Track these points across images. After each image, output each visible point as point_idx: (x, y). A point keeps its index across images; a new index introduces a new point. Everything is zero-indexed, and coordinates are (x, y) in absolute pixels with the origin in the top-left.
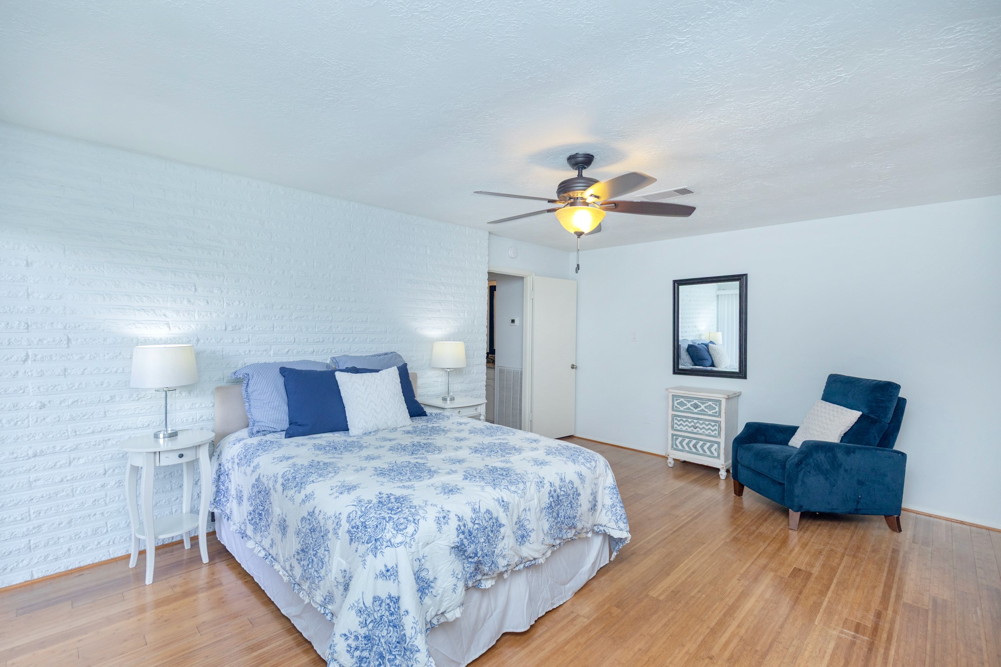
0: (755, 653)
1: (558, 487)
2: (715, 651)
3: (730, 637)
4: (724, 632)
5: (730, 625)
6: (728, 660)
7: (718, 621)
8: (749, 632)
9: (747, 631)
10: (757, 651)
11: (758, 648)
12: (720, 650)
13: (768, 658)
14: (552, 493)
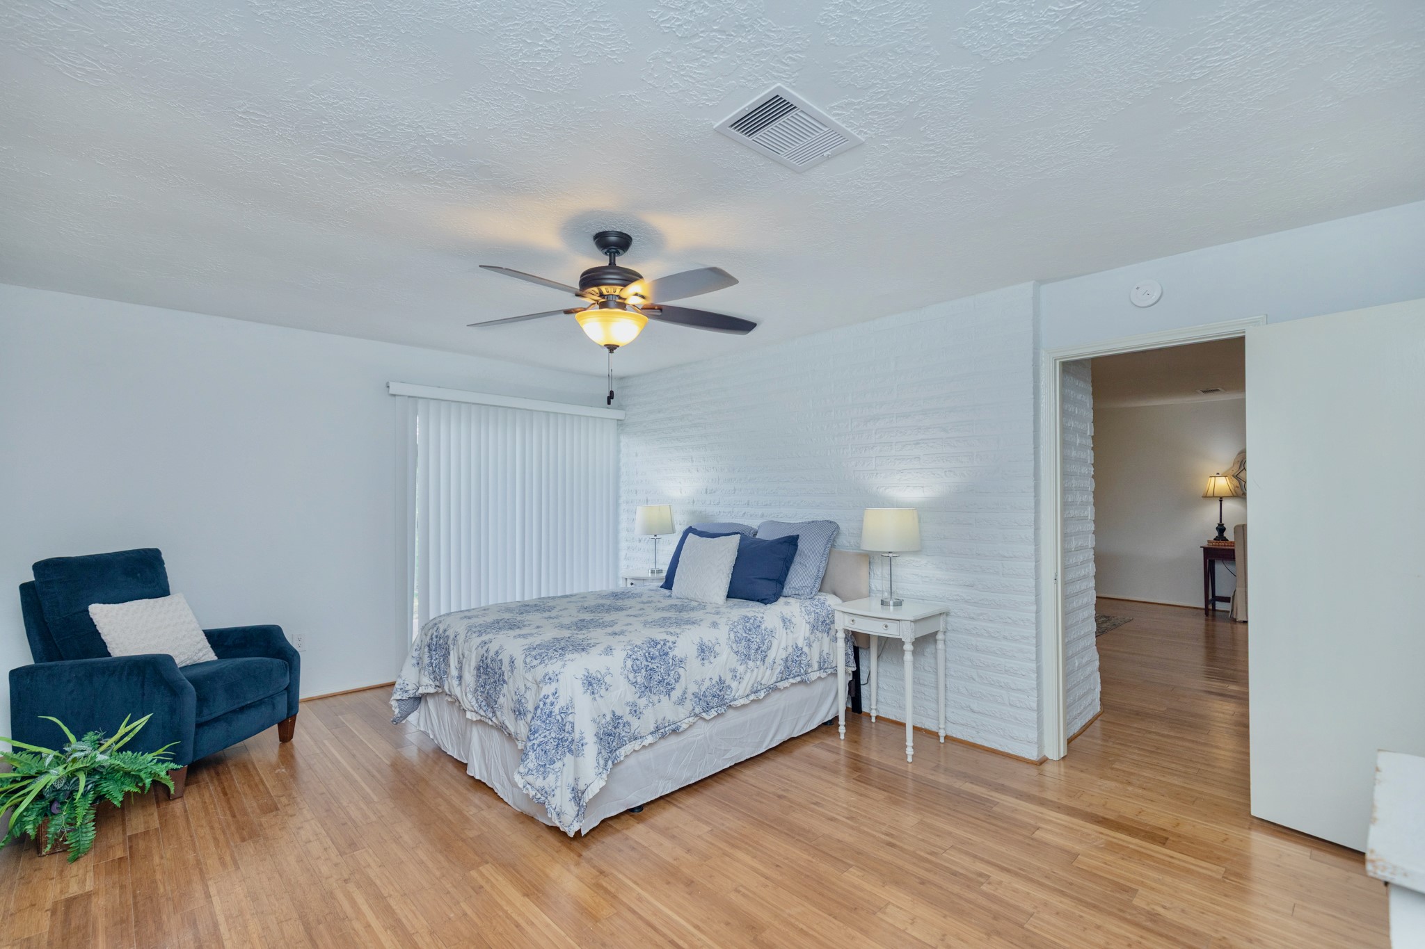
0: (318, 920)
1: (490, 657)
2: (351, 887)
3: (359, 909)
4: (370, 906)
5: (378, 918)
6: (332, 893)
7: (393, 910)
8: (352, 931)
9: (354, 929)
10: (319, 924)
11: (321, 927)
12: (349, 892)
13: (301, 928)
14: (484, 658)
